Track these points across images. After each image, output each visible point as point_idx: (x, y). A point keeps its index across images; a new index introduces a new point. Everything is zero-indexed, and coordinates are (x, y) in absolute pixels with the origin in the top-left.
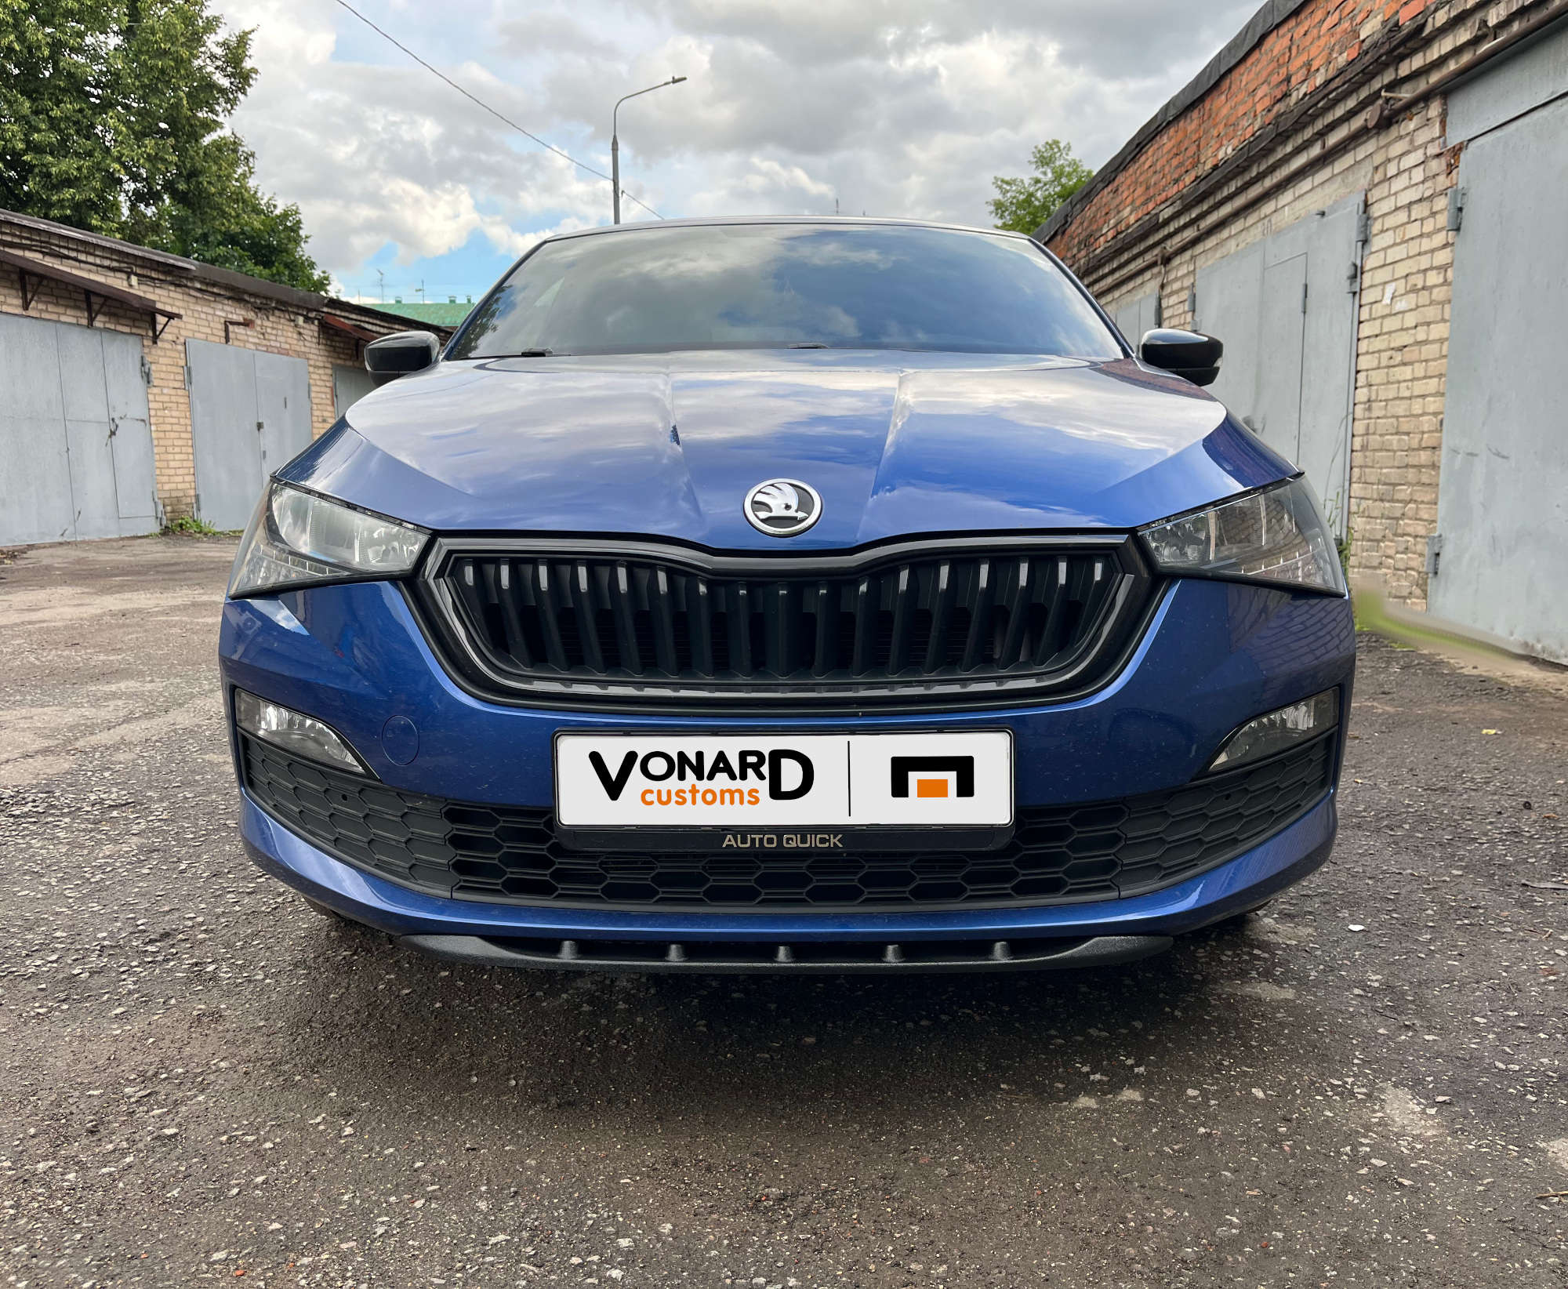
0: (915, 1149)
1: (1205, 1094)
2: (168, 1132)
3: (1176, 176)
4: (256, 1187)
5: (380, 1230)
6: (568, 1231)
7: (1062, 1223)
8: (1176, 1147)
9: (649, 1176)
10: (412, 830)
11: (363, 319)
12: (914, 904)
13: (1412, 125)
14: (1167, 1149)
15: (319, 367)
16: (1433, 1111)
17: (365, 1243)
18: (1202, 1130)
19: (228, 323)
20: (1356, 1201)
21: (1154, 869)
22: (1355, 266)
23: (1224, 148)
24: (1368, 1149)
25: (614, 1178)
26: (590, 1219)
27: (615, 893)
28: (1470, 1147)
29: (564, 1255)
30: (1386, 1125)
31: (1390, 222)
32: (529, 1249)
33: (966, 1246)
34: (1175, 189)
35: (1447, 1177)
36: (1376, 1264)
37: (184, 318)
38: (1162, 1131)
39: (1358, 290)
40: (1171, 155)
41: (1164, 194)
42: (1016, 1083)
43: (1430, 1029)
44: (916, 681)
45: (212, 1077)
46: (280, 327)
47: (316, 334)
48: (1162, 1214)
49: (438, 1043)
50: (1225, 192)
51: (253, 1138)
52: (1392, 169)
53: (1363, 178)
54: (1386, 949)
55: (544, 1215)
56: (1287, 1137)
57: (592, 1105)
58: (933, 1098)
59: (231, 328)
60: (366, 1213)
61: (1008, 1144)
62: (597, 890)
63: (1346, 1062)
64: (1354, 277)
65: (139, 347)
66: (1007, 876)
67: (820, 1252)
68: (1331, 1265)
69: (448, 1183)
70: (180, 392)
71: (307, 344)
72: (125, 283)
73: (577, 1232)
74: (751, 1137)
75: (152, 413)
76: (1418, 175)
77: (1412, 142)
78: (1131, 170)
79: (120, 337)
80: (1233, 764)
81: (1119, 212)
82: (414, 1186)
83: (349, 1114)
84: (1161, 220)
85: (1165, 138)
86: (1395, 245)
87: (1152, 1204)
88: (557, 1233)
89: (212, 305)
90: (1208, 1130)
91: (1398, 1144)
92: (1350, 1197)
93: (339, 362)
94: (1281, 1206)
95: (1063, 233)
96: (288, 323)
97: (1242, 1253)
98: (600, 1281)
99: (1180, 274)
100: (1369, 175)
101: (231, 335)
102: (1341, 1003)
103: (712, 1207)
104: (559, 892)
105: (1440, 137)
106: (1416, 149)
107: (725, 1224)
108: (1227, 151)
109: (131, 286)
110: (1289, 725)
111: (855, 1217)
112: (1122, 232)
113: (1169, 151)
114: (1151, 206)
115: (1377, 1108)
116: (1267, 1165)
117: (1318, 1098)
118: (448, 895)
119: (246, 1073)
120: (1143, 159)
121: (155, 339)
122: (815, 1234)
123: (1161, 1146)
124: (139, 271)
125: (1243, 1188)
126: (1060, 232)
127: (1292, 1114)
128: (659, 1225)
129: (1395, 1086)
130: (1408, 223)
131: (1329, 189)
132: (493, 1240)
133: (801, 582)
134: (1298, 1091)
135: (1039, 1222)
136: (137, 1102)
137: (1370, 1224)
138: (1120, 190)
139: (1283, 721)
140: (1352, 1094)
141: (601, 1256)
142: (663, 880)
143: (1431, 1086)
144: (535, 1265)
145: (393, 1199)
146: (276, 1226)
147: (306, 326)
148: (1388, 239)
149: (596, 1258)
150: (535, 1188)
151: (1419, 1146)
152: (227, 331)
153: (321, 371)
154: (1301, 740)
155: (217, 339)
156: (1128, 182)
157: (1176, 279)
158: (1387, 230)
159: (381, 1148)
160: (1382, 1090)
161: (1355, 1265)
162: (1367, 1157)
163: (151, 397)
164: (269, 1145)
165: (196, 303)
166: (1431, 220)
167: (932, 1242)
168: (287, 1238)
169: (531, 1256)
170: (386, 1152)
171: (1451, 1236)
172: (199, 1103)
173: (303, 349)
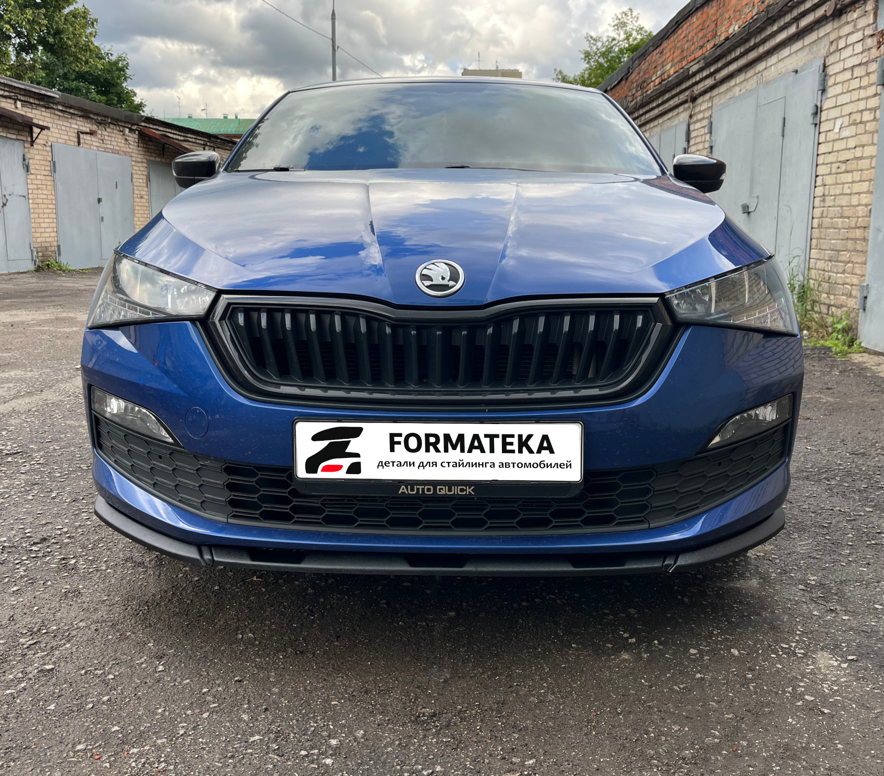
0: (517, 685)
1: (701, 652)
2: (48, 667)
3: (701, 44)
4: (103, 703)
5: (182, 732)
6: (299, 734)
7: (608, 734)
8: (681, 686)
9: (349, 700)
10: (203, 479)
11: (168, 130)
12: (519, 530)
13: (855, 15)
14: (676, 688)
15: (138, 162)
16: (845, 665)
17: (172, 740)
18: (698, 676)
19: (79, 133)
20: (794, 723)
21: (671, 510)
22: (817, 107)
23: (733, 26)
24: (803, 689)
25: (327, 701)
26: (312, 726)
27: (330, 520)
28: (868, 689)
29: (296, 749)
30: (815, 674)
31: (840, 78)
32: (274, 745)
33: (547, 748)
34: (700, 52)
35: (852, 708)
36: (804, 763)
37: (51, 130)
38: (672, 676)
39: (818, 122)
40: (698, 30)
41: (693, 56)
42: (582, 644)
43: (846, 612)
44: (522, 390)
45: (74, 633)
46: (114, 135)
47: (137, 140)
48: (671, 729)
49: (217, 612)
50: (733, 55)
51: (102, 672)
52: (842, 44)
53: (823, 48)
54: (821, 559)
55: (284, 723)
56: (752, 681)
57: (314, 654)
58: (529, 652)
59: (81, 136)
60: (172, 721)
61: (576, 683)
62: (319, 519)
63: (792, 632)
64: (815, 114)
65: (22, 148)
66: (578, 513)
67: (456, 749)
68: (776, 763)
69: (223, 703)
70: (48, 178)
71: (131, 146)
72: (13, 106)
73: (304, 735)
74: (414, 675)
75: (30, 191)
76: (859, 48)
77: (855, 26)
78: (672, 39)
79: (10, 142)
80: (724, 443)
81: (663, 66)
82: (202, 704)
83: (161, 657)
84: (690, 73)
85: (694, 19)
86: (842, 93)
87: (665, 722)
88: (292, 735)
89: (70, 120)
90: (702, 676)
91: (822, 687)
92: (790, 720)
93: (152, 158)
94: (747, 725)
95: (627, 79)
96: (118, 133)
97: (720, 754)
98: (319, 767)
99: (702, 108)
100: (827, 47)
101: (82, 141)
102: (791, 594)
103: (389, 720)
104: (295, 519)
105: (873, 24)
106: (858, 30)
107: (396, 731)
108: (735, 28)
109: (17, 108)
110: (761, 418)
111: (478, 728)
112: (665, 80)
113: (697, 28)
114: (684, 63)
115: (810, 662)
116: (738, 698)
117: (773, 656)
118: (225, 520)
119: (96, 630)
120: (680, 31)
121: (32, 143)
122: (454, 738)
123: (673, 686)
124: (22, 98)
125: (723, 713)
126: (624, 78)
127: (756, 666)
128: (356, 731)
129: (822, 649)
130: (851, 79)
131: (801, 55)
132: (252, 739)
133: (450, 327)
134: (760, 652)
135: (594, 733)
136: (28, 648)
137: (802, 737)
138: (665, 52)
139: (757, 415)
140: (795, 654)
141: (319, 750)
142: (361, 513)
143: (844, 650)
144: (278, 755)
145: (189, 712)
146: (116, 728)
147: (130, 135)
148: (838, 89)
149: (316, 751)
150: (278, 706)
151: (835, 688)
152: (79, 138)
153: (140, 165)
154: (768, 428)
155: (72, 143)
156: (670, 46)
157: (700, 112)
158: (838, 83)
159: (182, 679)
160: (814, 652)
161: (791, 763)
162: (802, 695)
163: (29, 181)
164: (111, 676)
165: (59, 120)
166: (866, 78)
167: (526, 744)
168: (123, 736)
169: (275, 750)
170: (185, 682)
171: (853, 746)
172: (67, 649)
173: (128, 150)
